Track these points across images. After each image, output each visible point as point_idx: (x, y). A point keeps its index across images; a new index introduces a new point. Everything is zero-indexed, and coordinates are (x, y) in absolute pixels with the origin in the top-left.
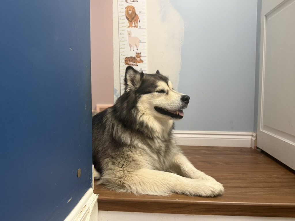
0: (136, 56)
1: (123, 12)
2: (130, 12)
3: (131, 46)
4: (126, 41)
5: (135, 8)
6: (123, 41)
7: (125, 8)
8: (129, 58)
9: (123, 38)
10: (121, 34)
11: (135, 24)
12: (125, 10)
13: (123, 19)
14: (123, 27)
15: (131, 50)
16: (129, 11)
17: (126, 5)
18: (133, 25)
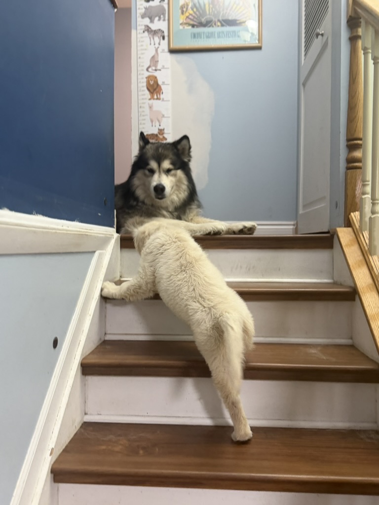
0: (159, 133)
1: (143, 82)
2: (152, 83)
3: (152, 121)
4: (147, 115)
5: (158, 78)
6: (143, 116)
7: (146, 78)
8: (150, 135)
9: (143, 111)
10: (141, 107)
11: (157, 96)
12: (145, 80)
13: (143, 91)
14: (143, 99)
15: (152, 126)
16: (150, 82)
17: (147, 74)
18: (155, 97)
